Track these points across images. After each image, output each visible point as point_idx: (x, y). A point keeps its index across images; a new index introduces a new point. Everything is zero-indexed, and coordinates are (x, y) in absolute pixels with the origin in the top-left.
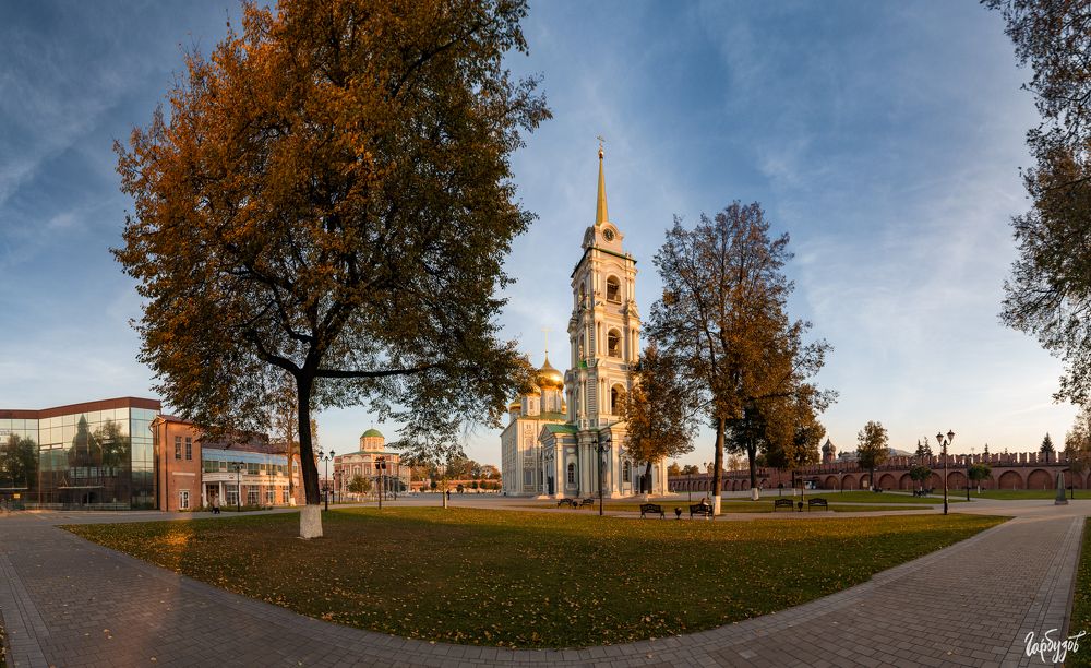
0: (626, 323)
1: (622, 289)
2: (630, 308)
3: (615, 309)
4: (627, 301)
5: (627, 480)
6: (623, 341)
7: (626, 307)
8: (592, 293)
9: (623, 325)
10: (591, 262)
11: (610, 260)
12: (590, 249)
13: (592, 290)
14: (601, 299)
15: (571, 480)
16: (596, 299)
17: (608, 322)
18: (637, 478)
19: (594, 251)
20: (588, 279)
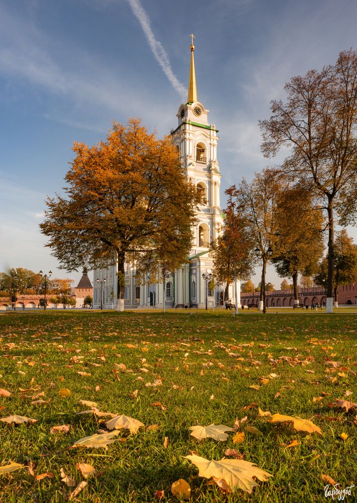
0: (210, 177)
1: (207, 152)
2: (213, 167)
3: (201, 167)
4: (210, 161)
5: (210, 295)
6: (207, 192)
7: (210, 167)
8: (185, 156)
9: (207, 179)
10: (185, 133)
11: (200, 131)
12: (185, 123)
13: (185, 154)
14: (192, 160)
15: (168, 295)
16: (189, 161)
17: (196, 177)
18: (218, 293)
19: (187, 125)
20: (183, 145)
